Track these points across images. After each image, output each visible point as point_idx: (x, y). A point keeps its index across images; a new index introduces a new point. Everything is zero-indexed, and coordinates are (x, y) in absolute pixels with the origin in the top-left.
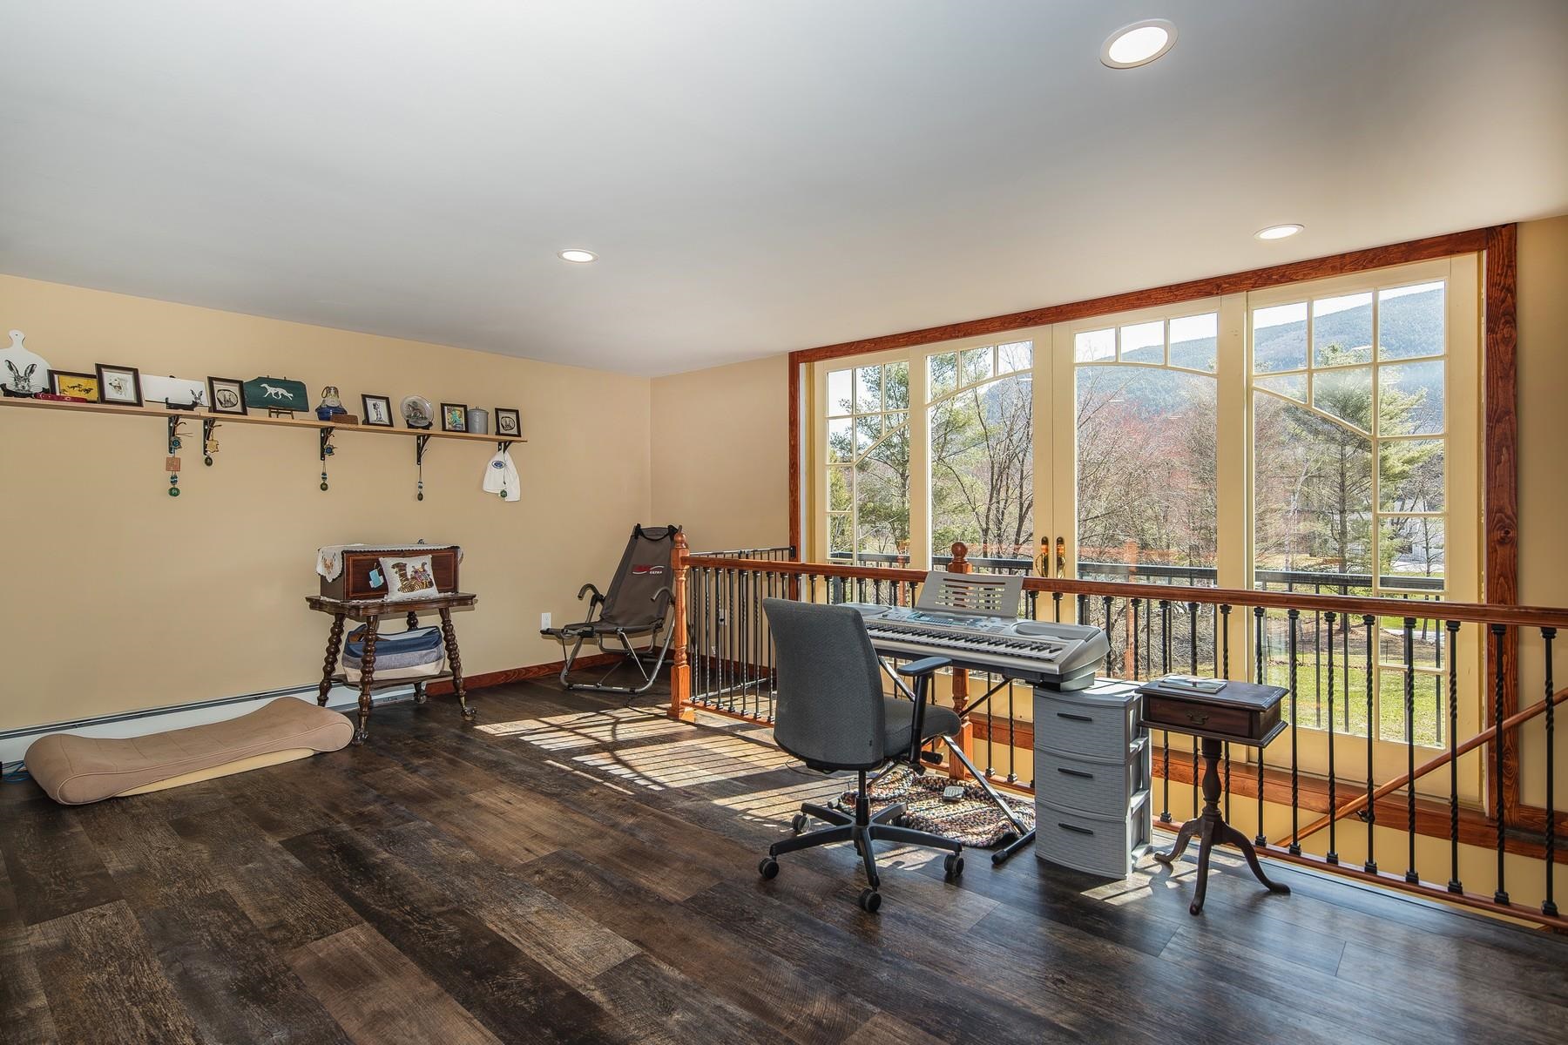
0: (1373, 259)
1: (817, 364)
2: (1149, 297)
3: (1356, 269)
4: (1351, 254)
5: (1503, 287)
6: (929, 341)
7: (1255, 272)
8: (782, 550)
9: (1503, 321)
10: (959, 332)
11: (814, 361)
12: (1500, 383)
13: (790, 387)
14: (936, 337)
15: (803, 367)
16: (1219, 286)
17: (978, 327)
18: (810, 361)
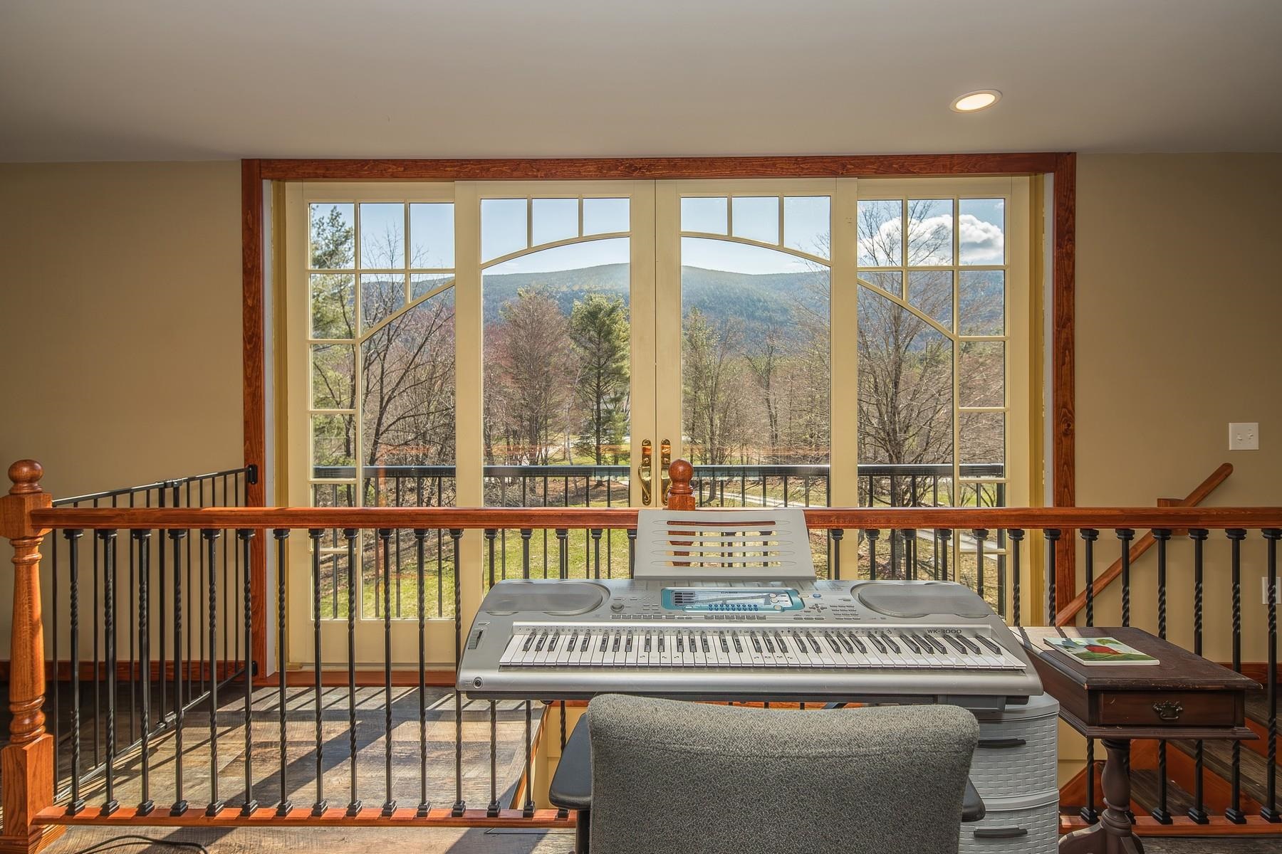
0: (976, 164)
1: (288, 185)
2: (774, 165)
3: (962, 171)
4: (959, 156)
5: (1067, 208)
6: (494, 178)
7: (878, 158)
8: (236, 472)
9: (1066, 238)
10: (538, 170)
11: (285, 181)
12: (1065, 293)
13: (245, 213)
14: (502, 172)
15: (268, 187)
16: (844, 166)
17: (566, 168)
18: (279, 180)
